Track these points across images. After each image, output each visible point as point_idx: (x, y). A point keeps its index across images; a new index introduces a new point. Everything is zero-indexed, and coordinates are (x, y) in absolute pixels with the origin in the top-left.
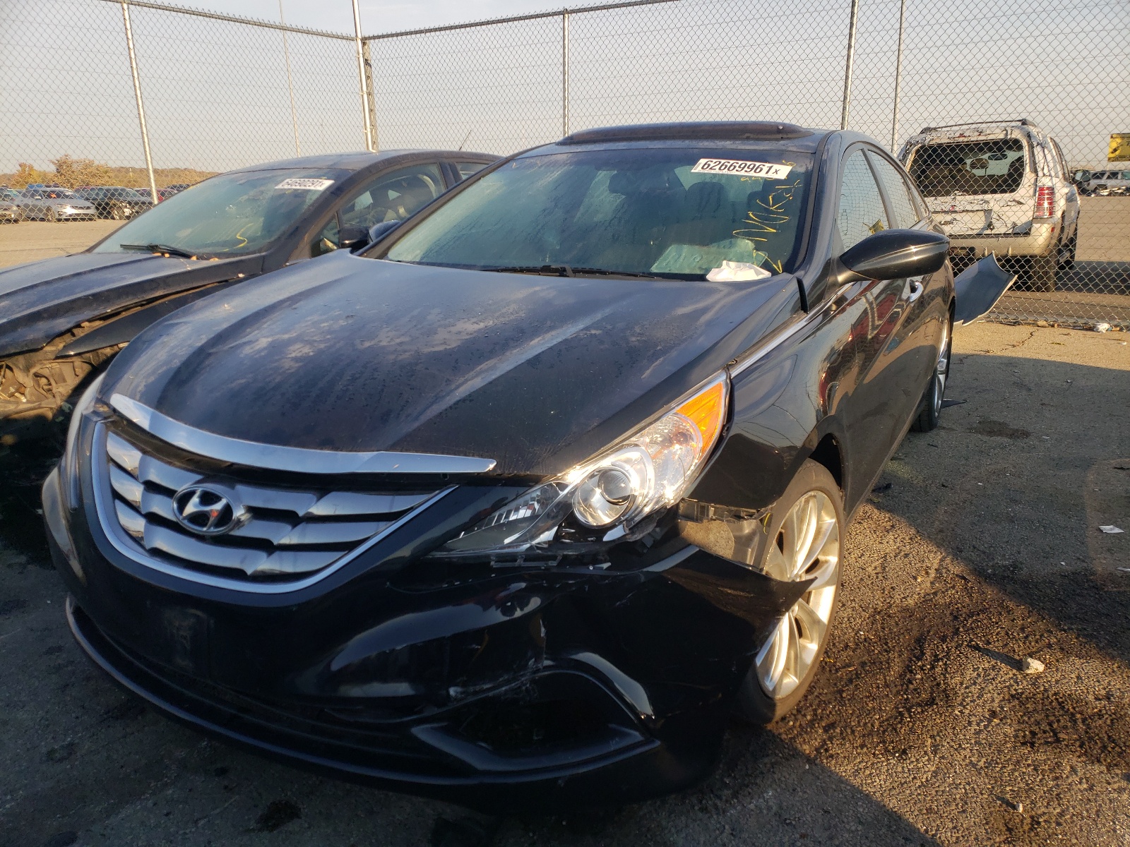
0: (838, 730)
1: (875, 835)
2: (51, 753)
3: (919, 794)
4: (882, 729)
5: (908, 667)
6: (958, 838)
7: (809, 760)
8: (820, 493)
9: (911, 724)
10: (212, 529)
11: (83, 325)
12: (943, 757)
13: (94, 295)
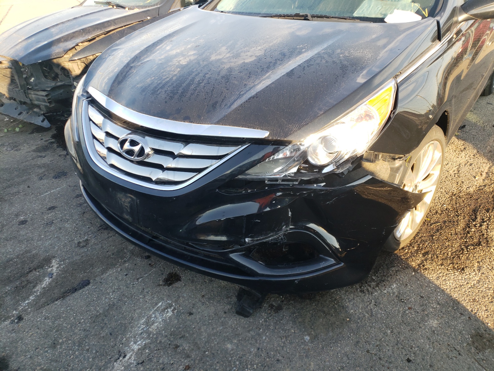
0: (430, 256)
1: (446, 311)
2: (79, 243)
3: (469, 292)
4: (452, 256)
5: (468, 224)
6: (488, 315)
7: (415, 270)
8: (436, 142)
9: (467, 255)
10: (136, 158)
11: (79, 45)
12: (483, 273)
13: (83, 29)
